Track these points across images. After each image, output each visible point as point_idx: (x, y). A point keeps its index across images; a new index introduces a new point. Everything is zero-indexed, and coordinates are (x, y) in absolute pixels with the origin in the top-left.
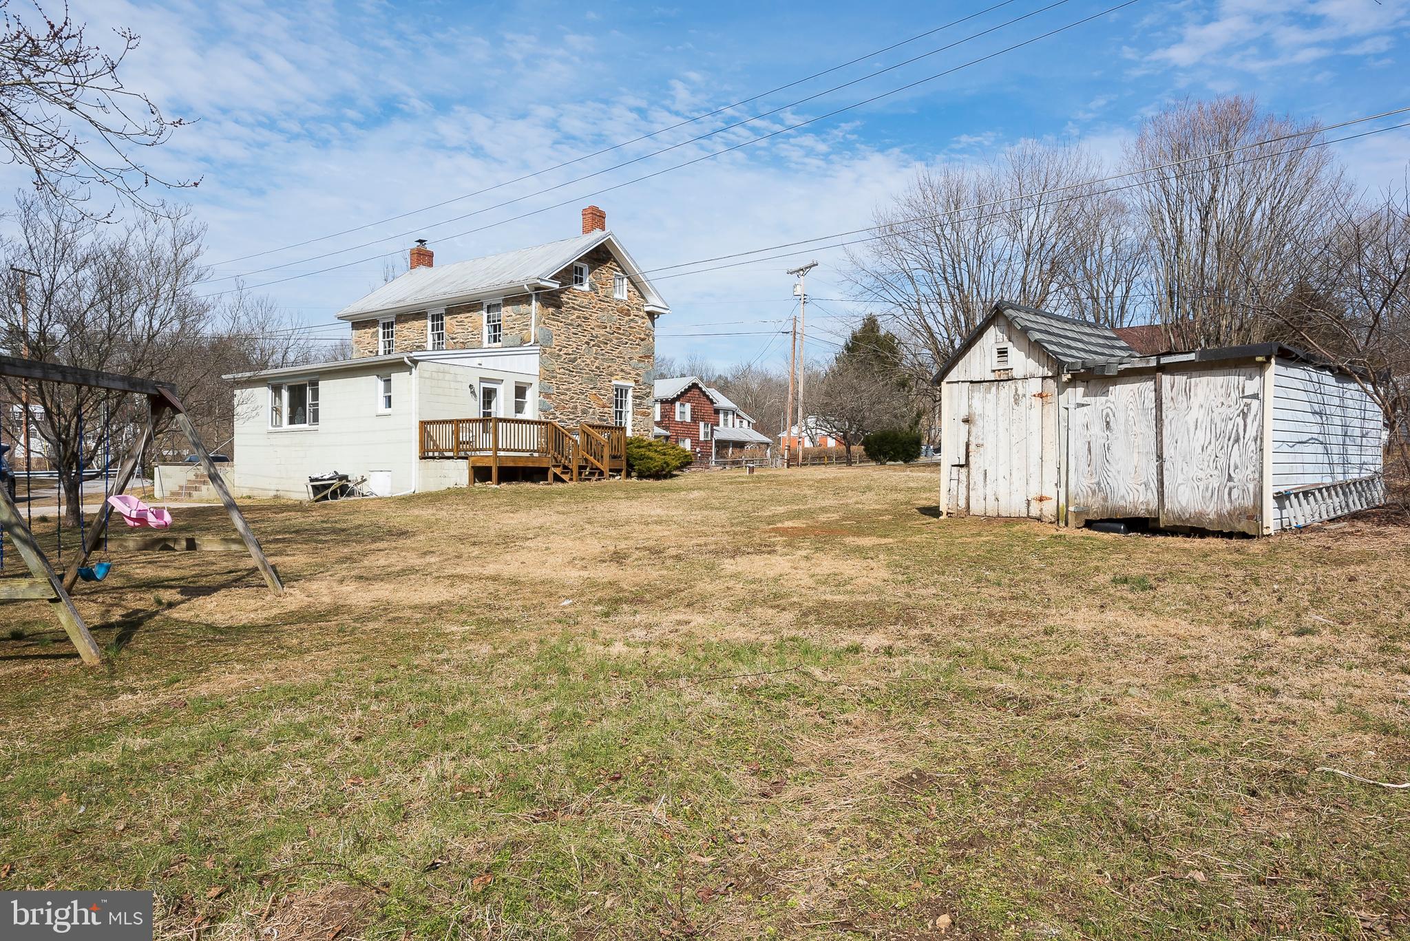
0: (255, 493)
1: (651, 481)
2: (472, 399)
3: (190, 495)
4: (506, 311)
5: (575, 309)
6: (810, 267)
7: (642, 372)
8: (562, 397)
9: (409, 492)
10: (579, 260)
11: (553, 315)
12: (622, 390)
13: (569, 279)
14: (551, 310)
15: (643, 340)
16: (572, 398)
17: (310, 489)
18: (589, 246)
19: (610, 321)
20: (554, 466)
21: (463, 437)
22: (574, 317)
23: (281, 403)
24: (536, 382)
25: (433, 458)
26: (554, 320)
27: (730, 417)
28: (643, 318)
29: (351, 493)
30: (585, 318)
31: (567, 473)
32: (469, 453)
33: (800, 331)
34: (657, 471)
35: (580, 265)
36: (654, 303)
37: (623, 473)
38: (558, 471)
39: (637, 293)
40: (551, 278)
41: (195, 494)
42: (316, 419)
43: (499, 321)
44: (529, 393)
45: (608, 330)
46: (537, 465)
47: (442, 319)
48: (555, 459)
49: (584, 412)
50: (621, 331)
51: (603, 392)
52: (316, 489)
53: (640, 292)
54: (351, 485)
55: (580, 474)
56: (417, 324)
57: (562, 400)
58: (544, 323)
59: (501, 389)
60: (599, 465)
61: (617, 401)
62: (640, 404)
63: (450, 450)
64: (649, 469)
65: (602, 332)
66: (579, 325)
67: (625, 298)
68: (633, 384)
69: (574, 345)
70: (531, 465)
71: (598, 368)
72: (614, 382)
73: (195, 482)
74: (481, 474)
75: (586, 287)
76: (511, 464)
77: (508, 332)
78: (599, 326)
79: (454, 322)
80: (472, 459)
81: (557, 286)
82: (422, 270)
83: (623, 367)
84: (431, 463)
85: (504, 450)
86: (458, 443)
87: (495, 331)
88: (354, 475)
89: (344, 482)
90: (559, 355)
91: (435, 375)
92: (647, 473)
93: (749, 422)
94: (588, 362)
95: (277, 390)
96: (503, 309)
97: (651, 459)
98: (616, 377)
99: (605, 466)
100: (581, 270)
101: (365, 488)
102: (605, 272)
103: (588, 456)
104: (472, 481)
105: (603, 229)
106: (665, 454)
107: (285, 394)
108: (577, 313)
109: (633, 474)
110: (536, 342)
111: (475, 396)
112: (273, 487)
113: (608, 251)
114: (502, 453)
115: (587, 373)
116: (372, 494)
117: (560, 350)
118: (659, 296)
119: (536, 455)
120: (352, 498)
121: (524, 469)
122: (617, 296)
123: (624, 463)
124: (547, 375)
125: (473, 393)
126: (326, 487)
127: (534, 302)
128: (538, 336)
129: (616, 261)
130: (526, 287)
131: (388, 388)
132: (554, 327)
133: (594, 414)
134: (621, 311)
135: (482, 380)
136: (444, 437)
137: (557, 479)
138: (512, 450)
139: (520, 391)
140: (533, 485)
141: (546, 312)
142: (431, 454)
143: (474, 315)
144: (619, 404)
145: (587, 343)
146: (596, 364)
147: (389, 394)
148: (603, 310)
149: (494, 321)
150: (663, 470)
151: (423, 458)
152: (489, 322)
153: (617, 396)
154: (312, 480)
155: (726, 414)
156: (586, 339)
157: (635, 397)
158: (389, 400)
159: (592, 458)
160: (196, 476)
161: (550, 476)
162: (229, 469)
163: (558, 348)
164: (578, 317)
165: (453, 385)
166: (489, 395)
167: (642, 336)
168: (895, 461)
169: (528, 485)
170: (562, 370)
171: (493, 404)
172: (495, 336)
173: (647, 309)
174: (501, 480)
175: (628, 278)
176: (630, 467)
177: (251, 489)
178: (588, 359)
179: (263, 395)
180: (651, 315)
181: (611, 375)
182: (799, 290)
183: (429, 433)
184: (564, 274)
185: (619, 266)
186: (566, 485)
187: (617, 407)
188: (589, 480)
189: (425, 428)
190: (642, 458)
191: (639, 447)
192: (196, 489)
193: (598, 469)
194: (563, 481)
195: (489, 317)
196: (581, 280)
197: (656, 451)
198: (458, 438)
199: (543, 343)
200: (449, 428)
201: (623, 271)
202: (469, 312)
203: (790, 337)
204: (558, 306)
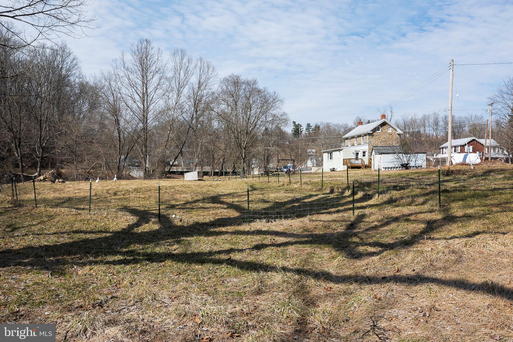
15: (396, 140)
18: (381, 123)
19: (386, 137)
20: (362, 166)
22: (377, 137)
23: (329, 156)
24: (368, 151)
26: (372, 138)
28: (396, 135)
29: (335, 171)
30: (380, 137)
35: (379, 127)
36: (399, 131)
39: (394, 130)
42: (332, 159)
44: (366, 153)
46: (359, 166)
47: (357, 138)
50: (390, 139)
56: (353, 139)
58: (370, 139)
59: (360, 153)
66: (378, 139)
67: (391, 132)
69: (377, 143)
70: (357, 166)
75: (380, 131)
76: (353, 166)
77: (364, 141)
81: (372, 132)
88: (336, 168)
89: (334, 169)
91: (346, 151)
95: (328, 153)
96: (364, 137)
102: (385, 127)
105: (385, 119)
112: (326, 170)
113: (386, 123)
122: (389, 131)
124: (370, 149)
125: (354, 154)
126: (332, 170)
127: (367, 136)
128: (368, 142)
129: (388, 125)
130: (365, 133)
131: (340, 153)
132: (372, 140)
134: (390, 134)
135: (355, 151)
139: (364, 153)
142: (345, 164)
143: (361, 138)
148: (385, 135)
149: (363, 139)
151: (343, 165)
154: (330, 169)
158: (340, 155)
160: (318, 169)
161: (362, 168)
163: (373, 144)
165: (350, 152)
166: (357, 154)
171: (358, 156)
173: (397, 133)
174: (351, 168)
175: (392, 127)
184: (374, 130)
189: (344, 160)
199: (369, 144)
200: (349, 160)
204: (373, 136)
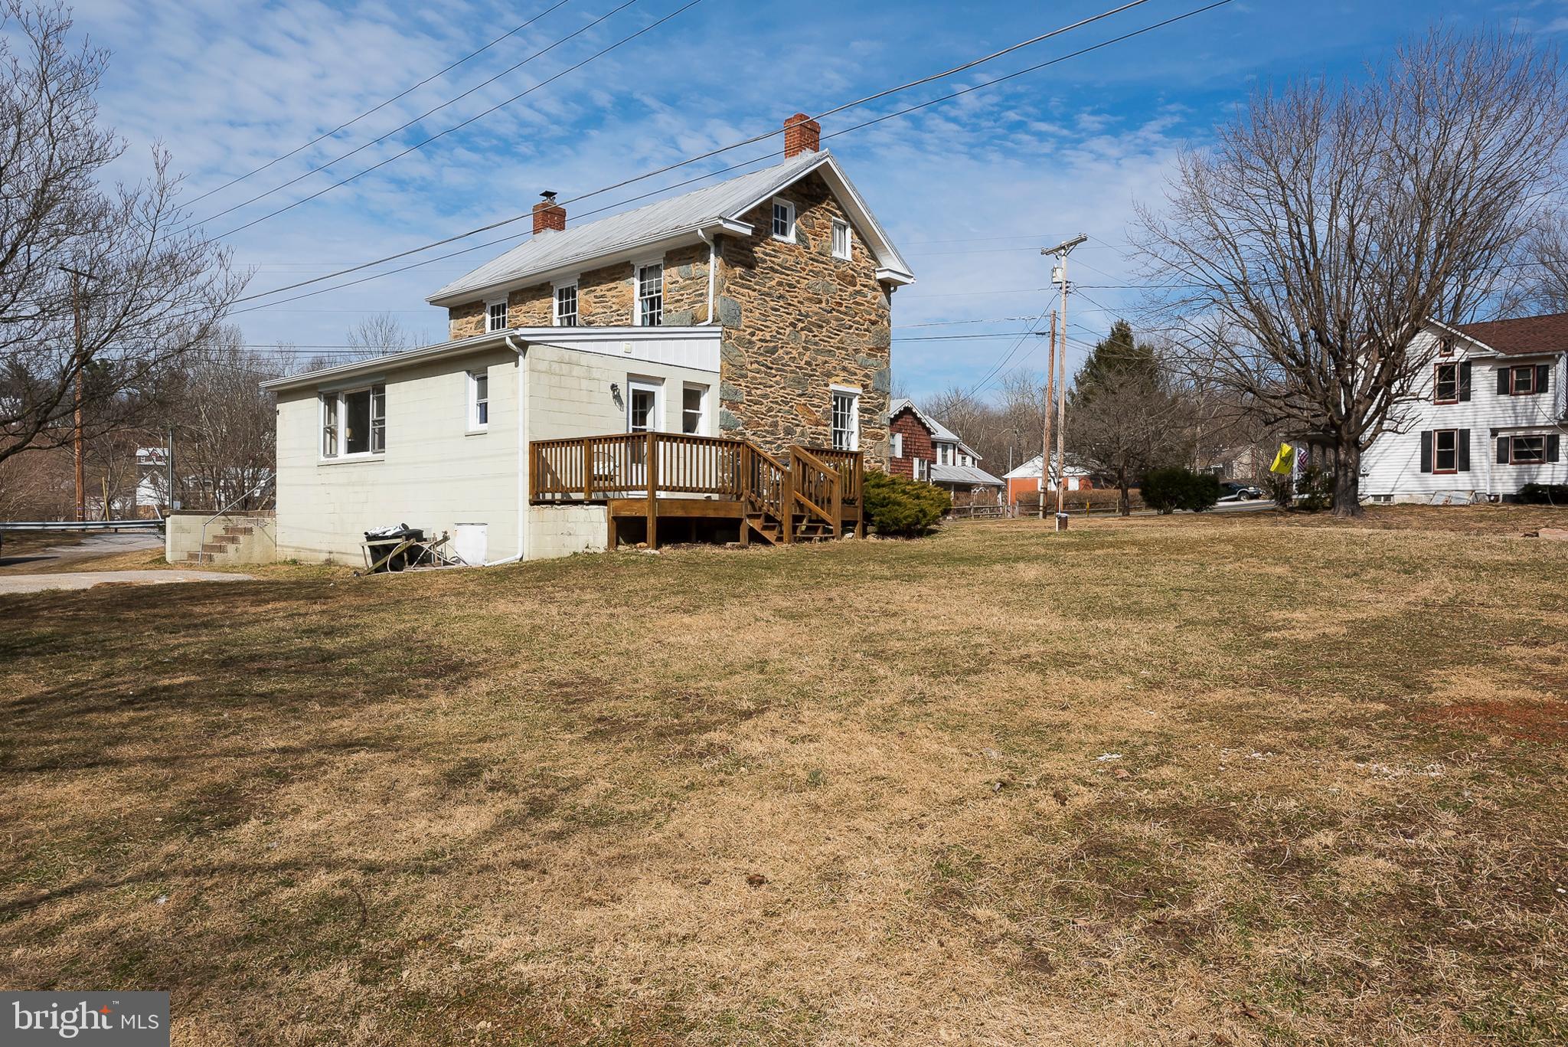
0: (302, 556)
1: (900, 541)
2: (616, 408)
3: (211, 558)
4: (670, 276)
5: (776, 271)
6: (1075, 243)
7: (872, 372)
8: (755, 408)
9: (511, 558)
10: (781, 194)
11: (742, 278)
12: (843, 400)
13: (767, 223)
14: (738, 270)
15: (874, 323)
16: (770, 410)
17: (368, 551)
18: (797, 171)
19: (826, 292)
20: (750, 516)
21: (599, 468)
22: (773, 283)
23: (336, 422)
24: (715, 382)
25: (552, 503)
26: (743, 286)
27: (950, 452)
28: (874, 289)
29: (426, 560)
30: (790, 286)
31: (773, 528)
32: (610, 494)
33: (1062, 332)
34: (909, 525)
35: (782, 202)
36: (890, 265)
37: (858, 528)
38: (756, 525)
39: (865, 251)
40: (738, 219)
41: (218, 557)
42: (382, 445)
43: (658, 291)
44: (704, 400)
45: (823, 305)
46: (722, 514)
47: (574, 296)
48: (752, 503)
49: (789, 432)
50: (843, 309)
51: (816, 401)
52: (377, 552)
53: (870, 251)
54: (426, 546)
55: (795, 529)
56: (538, 305)
57: (756, 413)
58: (728, 290)
59: (661, 394)
60: (824, 514)
61: (836, 415)
62: (869, 422)
63: (579, 490)
64: (896, 521)
65: (815, 308)
66: (781, 297)
67: (849, 257)
68: (860, 391)
69: (774, 327)
70: (711, 514)
71: (808, 363)
72: (832, 387)
73: (222, 538)
74: (627, 529)
75: (791, 238)
76: (680, 513)
77: (671, 307)
78: (810, 300)
79: (591, 298)
80: (613, 504)
81: (749, 232)
82: (550, 234)
83: (846, 363)
84: (548, 512)
85: (667, 489)
86: (591, 478)
87: (652, 308)
88: (432, 530)
89: (413, 542)
90: (750, 342)
91: (555, 366)
92: (893, 528)
93: (974, 459)
94: (795, 353)
95: (330, 402)
96: (664, 272)
97: (899, 504)
98: (835, 379)
99: (833, 517)
100: (784, 210)
101: (449, 551)
102: (818, 215)
103: (804, 500)
104: (613, 543)
105: (816, 149)
106: (918, 497)
107: (342, 407)
108: (777, 277)
109: (870, 529)
110: (716, 320)
111: (621, 403)
112: (325, 547)
113: (825, 184)
114: (662, 495)
115: (792, 372)
116: (459, 560)
117: (752, 334)
118: (899, 257)
119: (715, 497)
120: (427, 569)
121: (701, 521)
122: (836, 254)
123: (860, 512)
124: (733, 372)
125: (617, 397)
126: (388, 549)
127: (712, 256)
128: (718, 311)
129: (835, 200)
130: (700, 232)
131: (483, 392)
132: (744, 297)
133: (803, 434)
134: (842, 277)
135: (632, 377)
136: (568, 467)
137: (755, 538)
138: (680, 490)
139: (691, 396)
140: (717, 550)
141: (730, 273)
142: (548, 496)
143: (621, 285)
144: (839, 420)
145: (793, 325)
146: (806, 358)
147: (484, 401)
148: (816, 274)
149: (650, 293)
150: (918, 523)
151: (534, 503)
152: (642, 294)
153: (836, 407)
154: (370, 538)
155: (945, 449)
156: (791, 318)
157: (862, 410)
158: (484, 408)
159: (811, 504)
160: (226, 529)
161: (743, 533)
162: (268, 520)
163: (749, 330)
164: (780, 284)
165: (585, 384)
166: (642, 403)
167: (873, 317)
168: (1184, 509)
169: (708, 550)
170: (755, 366)
171: (649, 417)
172: (652, 316)
173: (879, 276)
175: (853, 227)
176: (868, 517)
177: (298, 549)
178: (791, 351)
179: (312, 408)
180: (887, 286)
181: (829, 375)
182: (1059, 275)
183: (545, 459)
184: (759, 215)
185: (840, 208)
186: (772, 549)
187: (836, 425)
188: (810, 539)
189: (540, 453)
190: (885, 503)
191: (878, 486)
192: (221, 549)
193: (823, 521)
194: (766, 542)
195: (642, 287)
196: (784, 227)
197: (904, 492)
198: (590, 468)
199: (728, 321)
200: (577, 452)
201: (846, 217)
202: (613, 280)
203: (1047, 340)
204: (750, 264)
